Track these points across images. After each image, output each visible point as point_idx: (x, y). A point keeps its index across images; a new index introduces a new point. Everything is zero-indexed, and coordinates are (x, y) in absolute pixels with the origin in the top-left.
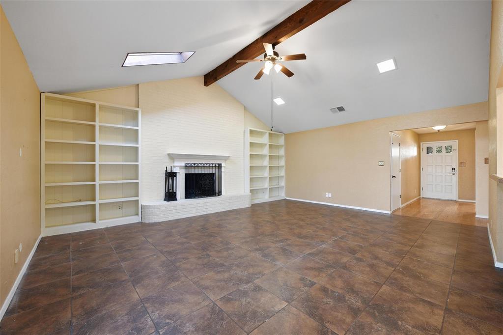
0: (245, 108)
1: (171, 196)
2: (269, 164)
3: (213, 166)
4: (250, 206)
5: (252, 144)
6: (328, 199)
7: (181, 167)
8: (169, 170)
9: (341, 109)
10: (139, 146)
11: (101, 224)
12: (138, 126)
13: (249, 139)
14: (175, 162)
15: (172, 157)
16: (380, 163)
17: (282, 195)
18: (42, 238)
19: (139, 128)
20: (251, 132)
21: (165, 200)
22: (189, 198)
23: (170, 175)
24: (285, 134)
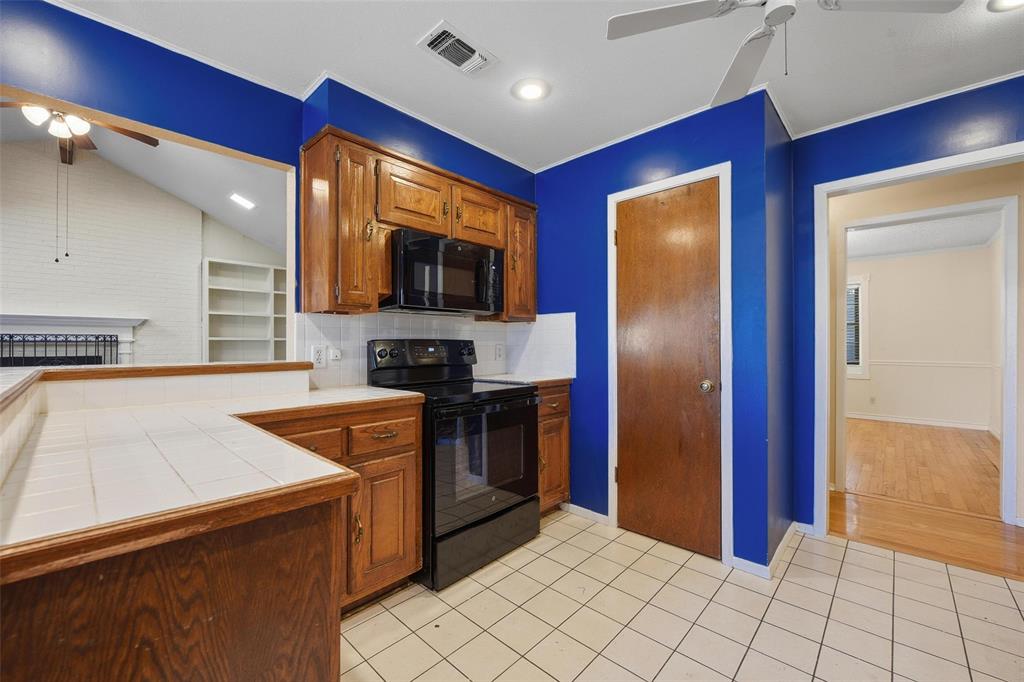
0: (205, 217)
5: (216, 295)
13: (208, 282)
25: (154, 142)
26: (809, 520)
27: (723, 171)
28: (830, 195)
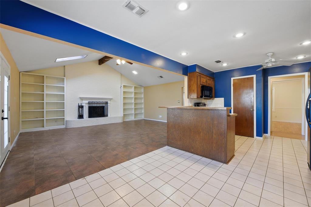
0: (121, 75)
1: (81, 116)
2: (135, 102)
3: (103, 103)
4: (123, 121)
5: (124, 92)
6: (161, 119)
7: (86, 103)
8: (80, 105)
9: (161, 77)
10: (65, 94)
11: (46, 128)
12: (64, 85)
13: (123, 90)
14: (83, 101)
15: (82, 99)
16: (178, 102)
17: (142, 117)
18: (20, 133)
19: (65, 86)
20: (124, 86)
21: (78, 118)
22: (90, 118)
23: (81, 107)
24: (144, 87)
25: (131, 64)
26: (267, 133)
27: (254, 76)
28: (271, 78)
